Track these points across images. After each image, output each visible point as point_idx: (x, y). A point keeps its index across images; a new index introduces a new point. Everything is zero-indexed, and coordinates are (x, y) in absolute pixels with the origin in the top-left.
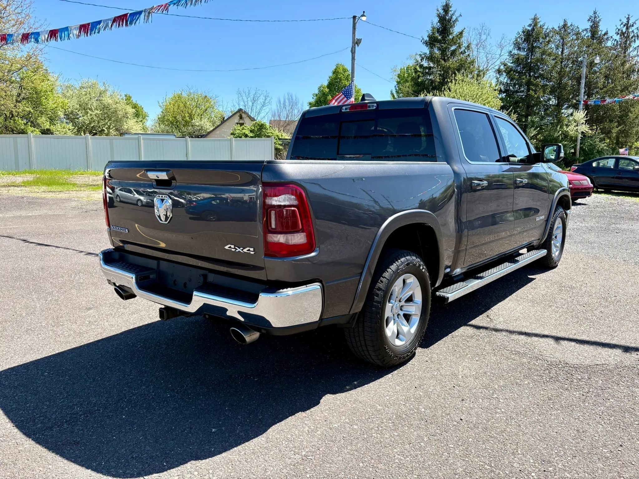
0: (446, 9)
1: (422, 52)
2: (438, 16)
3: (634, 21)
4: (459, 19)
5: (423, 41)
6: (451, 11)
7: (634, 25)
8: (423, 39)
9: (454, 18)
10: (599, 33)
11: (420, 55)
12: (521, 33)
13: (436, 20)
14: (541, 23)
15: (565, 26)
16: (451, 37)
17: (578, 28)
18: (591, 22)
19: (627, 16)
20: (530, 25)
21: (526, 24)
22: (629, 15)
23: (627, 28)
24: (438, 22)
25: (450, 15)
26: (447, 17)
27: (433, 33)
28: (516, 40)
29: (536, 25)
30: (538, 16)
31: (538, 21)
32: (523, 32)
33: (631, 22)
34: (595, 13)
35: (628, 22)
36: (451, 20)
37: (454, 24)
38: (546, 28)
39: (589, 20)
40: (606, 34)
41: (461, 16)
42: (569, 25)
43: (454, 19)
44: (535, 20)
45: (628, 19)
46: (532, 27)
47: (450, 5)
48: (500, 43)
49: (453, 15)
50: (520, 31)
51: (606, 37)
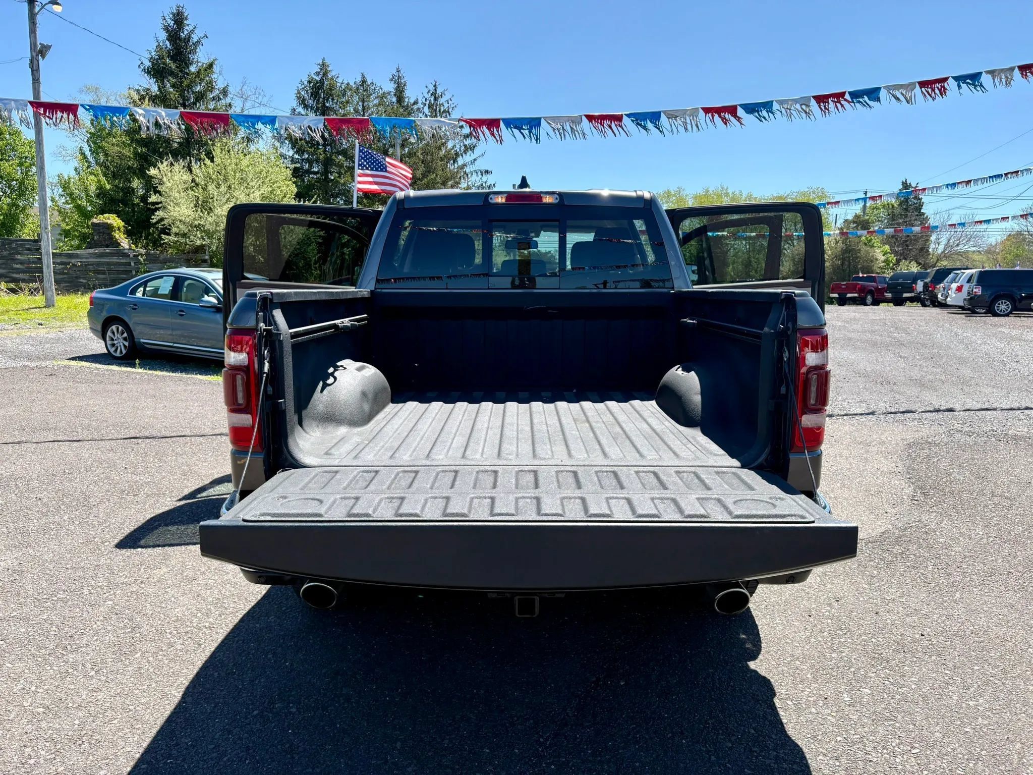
0: (179, 19)
1: (140, 86)
2: (166, 29)
3: (442, 91)
4: (203, 41)
5: (142, 67)
6: (188, 25)
7: (443, 95)
8: (142, 63)
9: (195, 38)
10: (406, 100)
11: (138, 91)
12: (306, 83)
13: (163, 35)
14: (333, 73)
15: (364, 82)
16: (193, 69)
17: (381, 89)
18: (395, 83)
19: (434, 83)
20: (317, 74)
21: (311, 70)
22: (436, 82)
23: (435, 99)
24: (167, 39)
25: (186, 32)
26: (182, 34)
27: (161, 57)
28: (299, 93)
29: (325, 74)
30: (328, 62)
31: (329, 69)
32: (310, 82)
33: (439, 91)
34: (398, 71)
35: (436, 90)
36: (189, 41)
37: (196, 48)
38: (341, 82)
39: (391, 80)
40: (416, 103)
41: (207, 37)
42: (369, 82)
43: (195, 40)
44: (323, 66)
45: (435, 86)
46: (320, 76)
47: (186, 15)
48: (241, 90)
49: (192, 32)
50: (305, 80)
51: (415, 107)
